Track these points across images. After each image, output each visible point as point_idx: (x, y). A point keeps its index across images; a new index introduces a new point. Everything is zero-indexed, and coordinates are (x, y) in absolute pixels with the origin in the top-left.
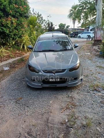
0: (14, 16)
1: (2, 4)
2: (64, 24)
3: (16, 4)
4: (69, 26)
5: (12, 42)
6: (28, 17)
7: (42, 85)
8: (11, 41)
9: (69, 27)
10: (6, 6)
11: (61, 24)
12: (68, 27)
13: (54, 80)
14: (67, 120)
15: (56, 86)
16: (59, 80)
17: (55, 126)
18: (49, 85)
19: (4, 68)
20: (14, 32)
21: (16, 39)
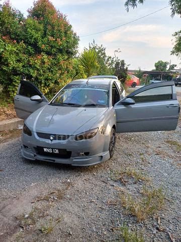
0: (48, 53)
1: (32, 36)
2: (166, 63)
3: (52, 36)
4: (176, 66)
5: (44, 89)
6: (72, 54)
7: (35, 156)
8: (42, 88)
9: (175, 68)
10: (37, 39)
11: (159, 62)
12: (172, 67)
13: (50, 151)
14: (27, 216)
15: (54, 161)
16: (57, 151)
17: (5, 219)
18: (44, 158)
19: (19, 125)
20: (46, 75)
21: (49, 85)
